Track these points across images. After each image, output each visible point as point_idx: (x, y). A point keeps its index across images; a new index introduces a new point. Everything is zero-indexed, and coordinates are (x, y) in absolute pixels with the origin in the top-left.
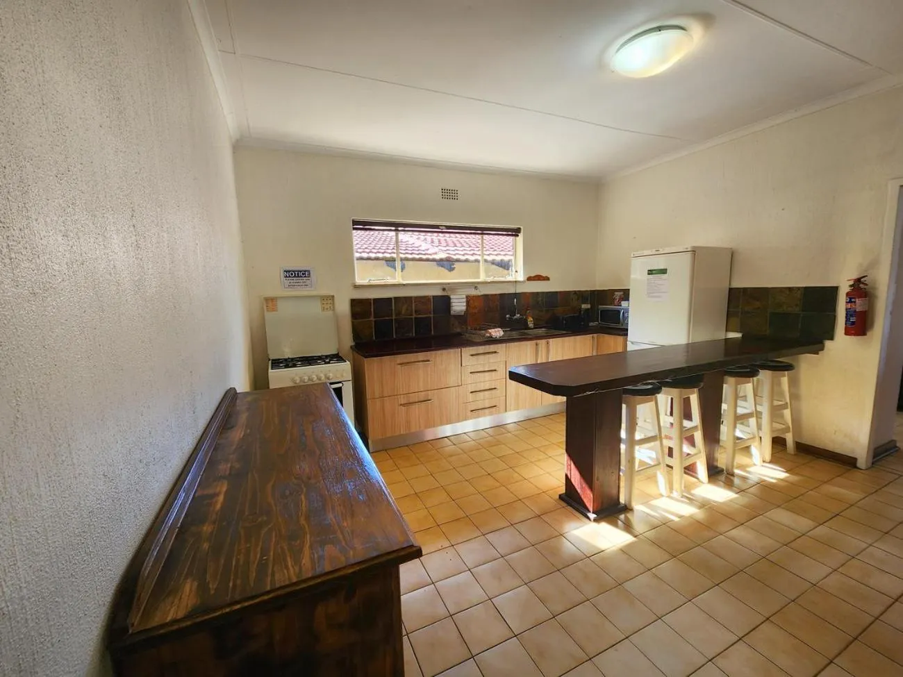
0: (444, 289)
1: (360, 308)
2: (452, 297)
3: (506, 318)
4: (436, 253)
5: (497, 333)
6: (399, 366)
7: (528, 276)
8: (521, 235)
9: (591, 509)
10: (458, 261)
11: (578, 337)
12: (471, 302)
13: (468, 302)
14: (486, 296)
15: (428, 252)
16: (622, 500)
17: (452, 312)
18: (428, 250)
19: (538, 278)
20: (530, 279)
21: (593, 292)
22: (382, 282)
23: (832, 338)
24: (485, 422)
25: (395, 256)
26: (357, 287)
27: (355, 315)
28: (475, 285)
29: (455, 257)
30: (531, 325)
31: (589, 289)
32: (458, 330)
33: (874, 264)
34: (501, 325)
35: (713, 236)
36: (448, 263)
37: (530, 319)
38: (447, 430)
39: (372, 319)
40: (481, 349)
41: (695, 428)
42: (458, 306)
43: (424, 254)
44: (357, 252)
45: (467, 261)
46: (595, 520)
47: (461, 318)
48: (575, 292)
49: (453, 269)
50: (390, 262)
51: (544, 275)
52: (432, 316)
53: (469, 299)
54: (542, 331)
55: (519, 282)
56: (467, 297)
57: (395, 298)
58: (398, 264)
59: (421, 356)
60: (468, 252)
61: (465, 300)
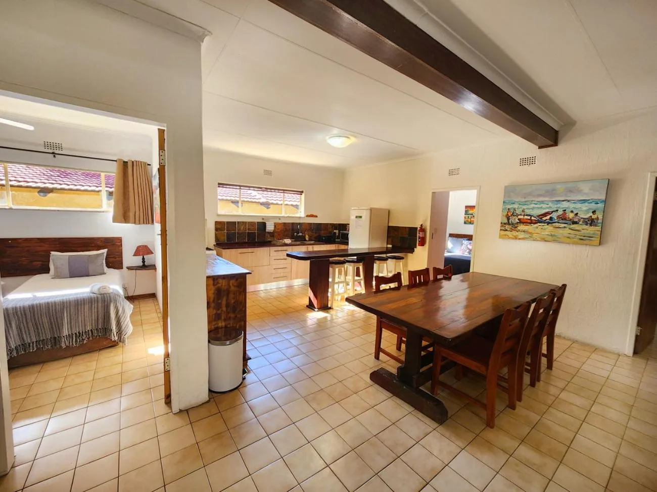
0: (263, 219)
1: (219, 226)
2: (267, 223)
3: (294, 235)
4: (260, 199)
5: (288, 241)
6: (240, 254)
7: (307, 214)
8: (303, 194)
9: (316, 307)
10: (272, 204)
11: (328, 245)
12: (277, 226)
13: (275, 226)
14: (284, 223)
15: (256, 197)
16: (329, 306)
17: (267, 231)
18: (256, 196)
19: (312, 216)
20: (307, 216)
21: (340, 224)
22: (232, 214)
23: (416, 247)
24: (283, 284)
25: (238, 199)
26: (218, 215)
27: (217, 229)
28: (279, 218)
29: (271, 202)
30: (307, 239)
31: (338, 223)
32: (269, 240)
33: (426, 220)
34: (291, 238)
35: (381, 203)
36: (267, 205)
37: (307, 236)
38: (262, 287)
39: (226, 231)
40: (280, 248)
41: (361, 279)
42: (270, 227)
43: (254, 199)
44: (220, 195)
45: (277, 204)
46: (317, 311)
47: (272, 234)
48: (331, 224)
49: (269, 208)
50: (235, 202)
51: (314, 214)
52: (256, 232)
53: (276, 225)
54: (312, 242)
55: (302, 217)
56: (275, 223)
57: (238, 222)
58: (240, 204)
59: (250, 250)
60: (279, 199)
61: (273, 225)
